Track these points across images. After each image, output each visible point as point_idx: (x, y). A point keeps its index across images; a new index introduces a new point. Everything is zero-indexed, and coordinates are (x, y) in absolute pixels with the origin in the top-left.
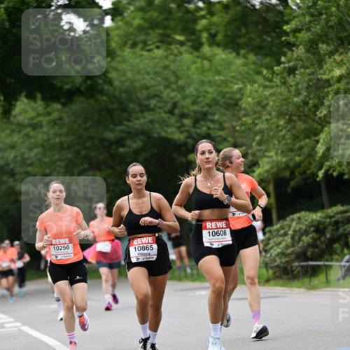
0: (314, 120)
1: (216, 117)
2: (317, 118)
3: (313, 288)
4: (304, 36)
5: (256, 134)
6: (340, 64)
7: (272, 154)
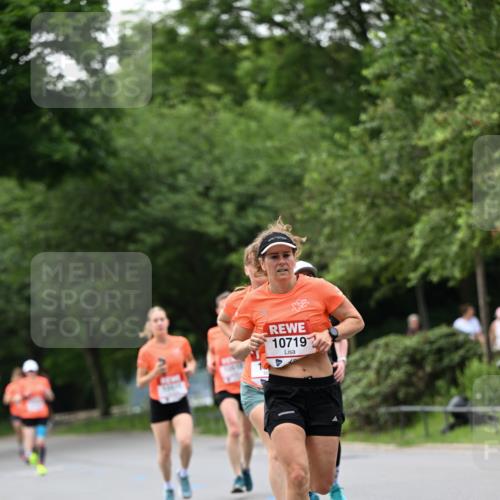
0: (407, 205)
1: (269, 201)
2: (411, 202)
3: (408, 444)
4: (392, 84)
5: (324, 225)
6: (443, 124)
7: (347, 252)
